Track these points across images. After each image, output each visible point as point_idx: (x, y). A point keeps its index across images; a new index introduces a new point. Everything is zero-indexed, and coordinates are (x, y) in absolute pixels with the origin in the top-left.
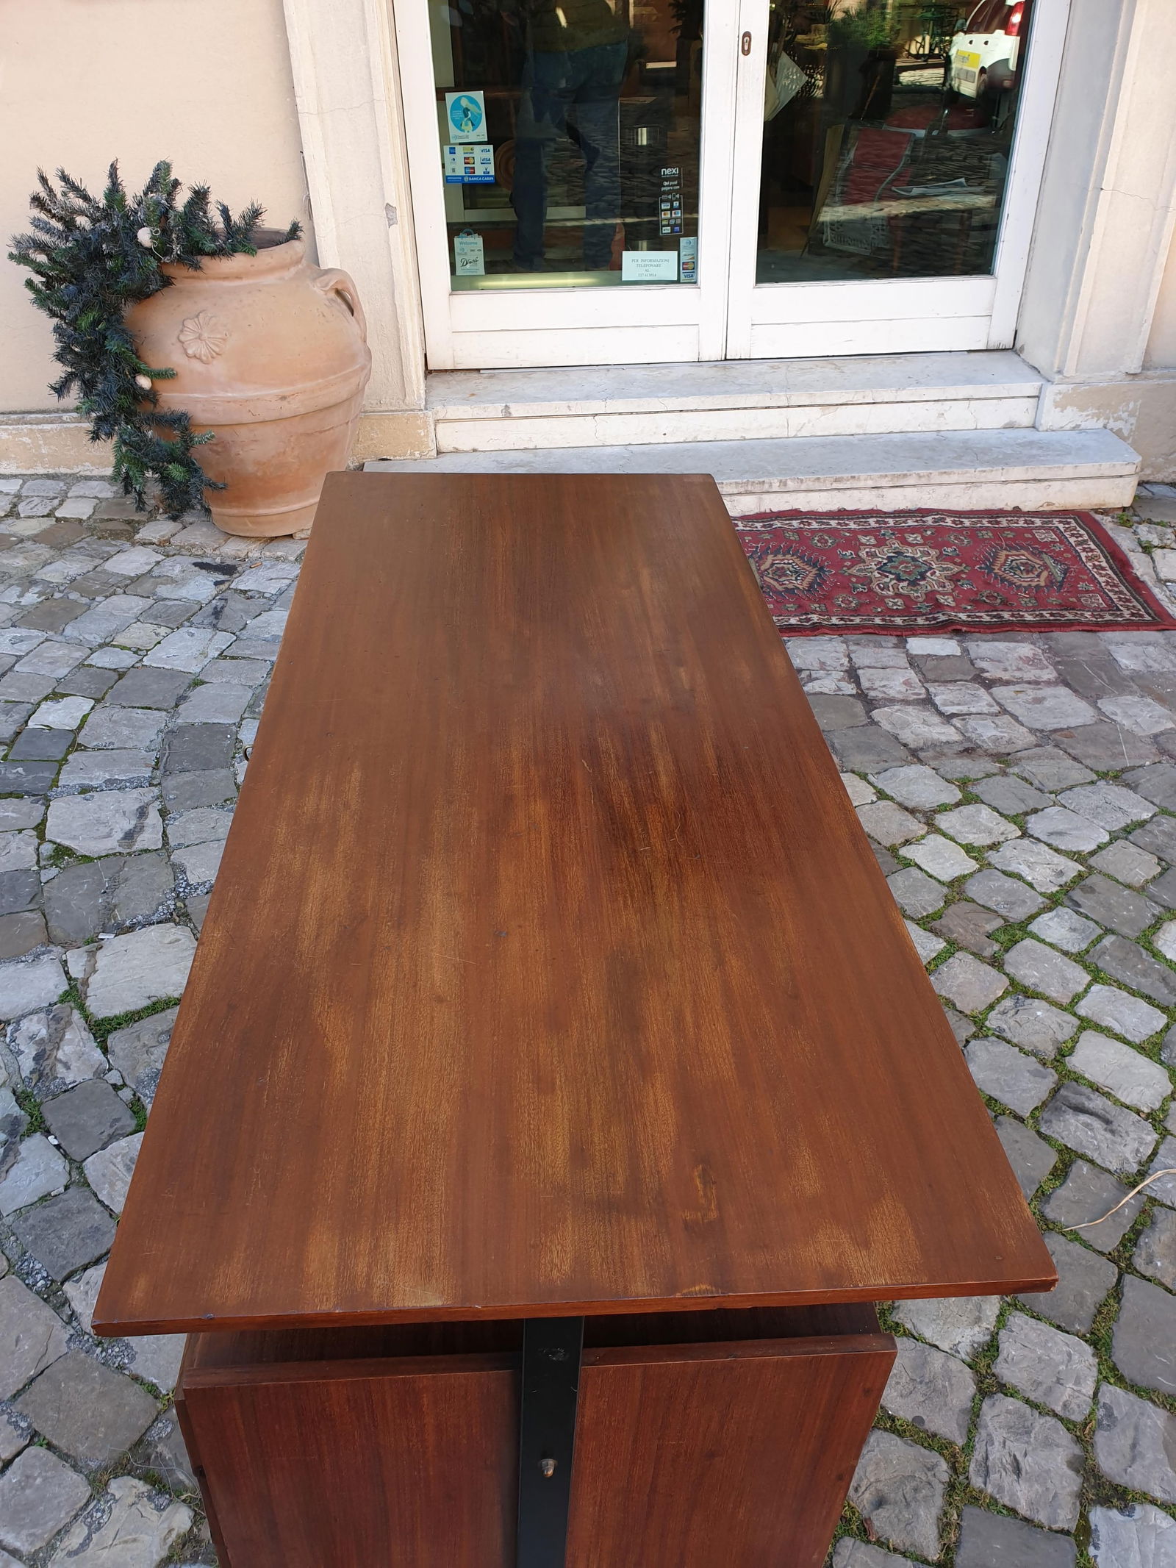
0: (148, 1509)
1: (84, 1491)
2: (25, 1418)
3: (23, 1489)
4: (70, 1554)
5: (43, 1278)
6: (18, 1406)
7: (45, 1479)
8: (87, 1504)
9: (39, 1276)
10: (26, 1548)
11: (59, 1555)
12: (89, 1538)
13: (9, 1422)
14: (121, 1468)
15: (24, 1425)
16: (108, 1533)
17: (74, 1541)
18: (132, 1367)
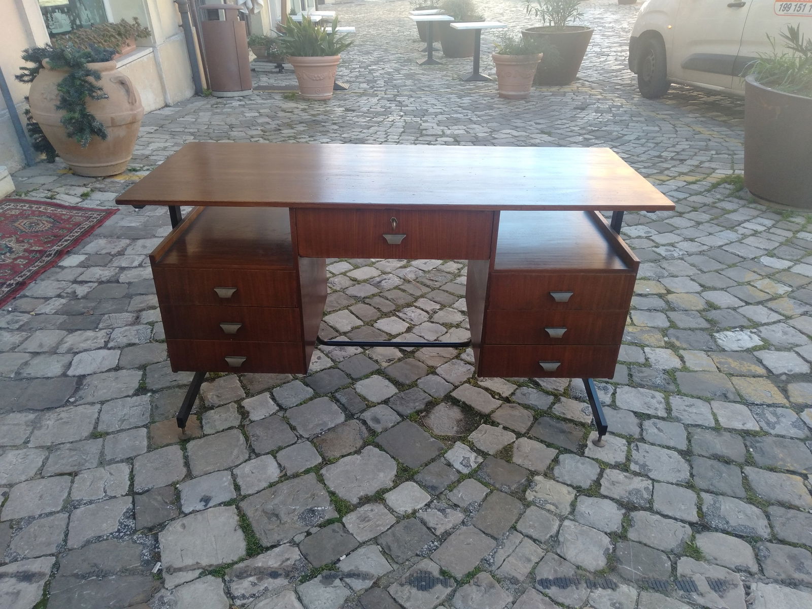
0: (537, 488)
1: (533, 507)
2: (504, 534)
3: (535, 527)
4: (557, 507)
5: (433, 543)
6: (500, 537)
7: (530, 521)
8: (538, 506)
9: (432, 545)
10: (557, 523)
11: (558, 511)
12: (550, 503)
13: (507, 538)
14: (522, 499)
15: (508, 534)
16: (547, 497)
17: (552, 508)
18: (479, 502)
